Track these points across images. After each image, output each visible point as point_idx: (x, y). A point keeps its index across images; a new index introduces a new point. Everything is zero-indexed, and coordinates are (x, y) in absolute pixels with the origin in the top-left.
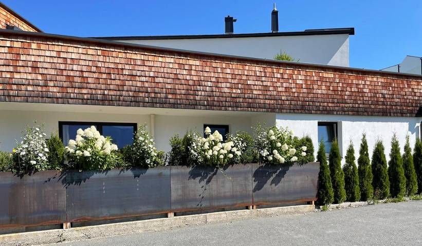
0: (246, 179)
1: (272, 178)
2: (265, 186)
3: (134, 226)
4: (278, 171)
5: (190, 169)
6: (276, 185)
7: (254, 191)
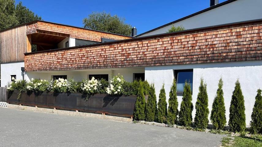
0: (101, 100)
1: (111, 102)
2: (107, 105)
3: (66, 112)
4: (114, 98)
5: (82, 94)
6: (112, 106)
7: (103, 107)
